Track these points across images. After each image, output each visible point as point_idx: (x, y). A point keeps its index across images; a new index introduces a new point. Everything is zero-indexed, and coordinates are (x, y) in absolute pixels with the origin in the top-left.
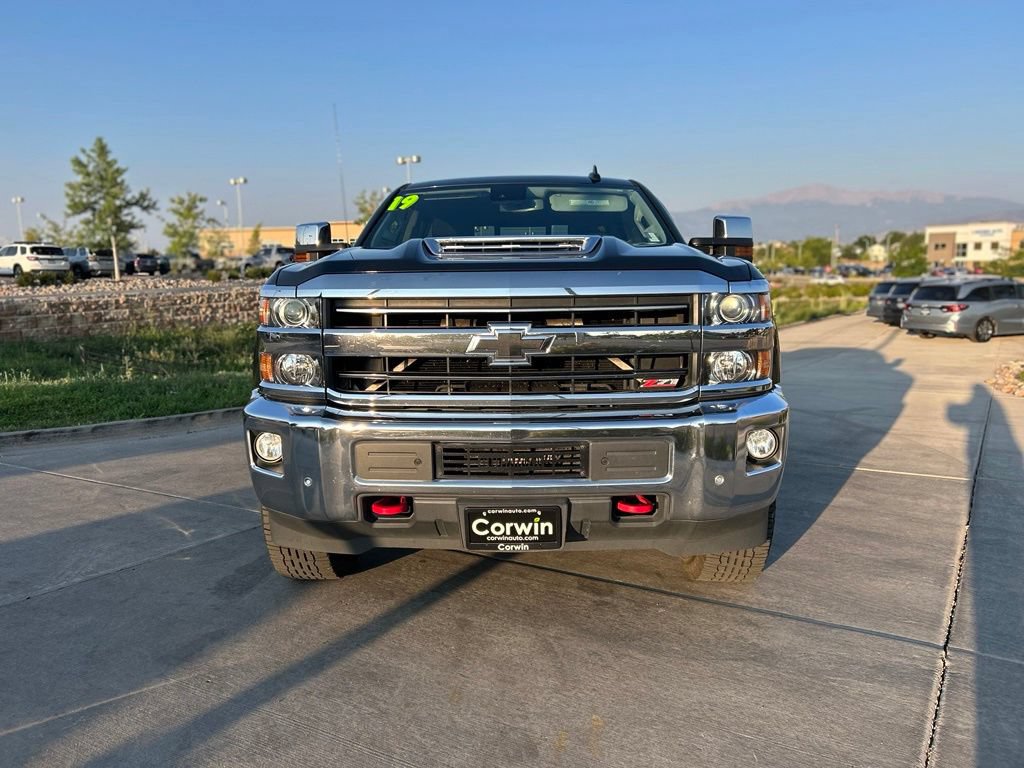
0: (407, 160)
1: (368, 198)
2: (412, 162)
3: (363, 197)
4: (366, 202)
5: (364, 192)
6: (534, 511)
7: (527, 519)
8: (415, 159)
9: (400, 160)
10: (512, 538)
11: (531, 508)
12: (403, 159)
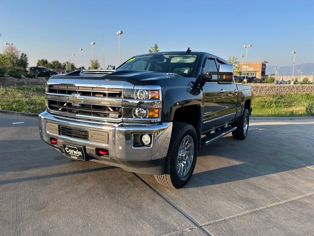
0: (247, 46)
1: (231, 59)
2: (248, 47)
3: (230, 59)
4: (231, 60)
5: (231, 57)
6: (76, 148)
7: (75, 150)
8: (250, 46)
9: (245, 46)
10: (73, 154)
11: (75, 147)
12: (246, 46)
